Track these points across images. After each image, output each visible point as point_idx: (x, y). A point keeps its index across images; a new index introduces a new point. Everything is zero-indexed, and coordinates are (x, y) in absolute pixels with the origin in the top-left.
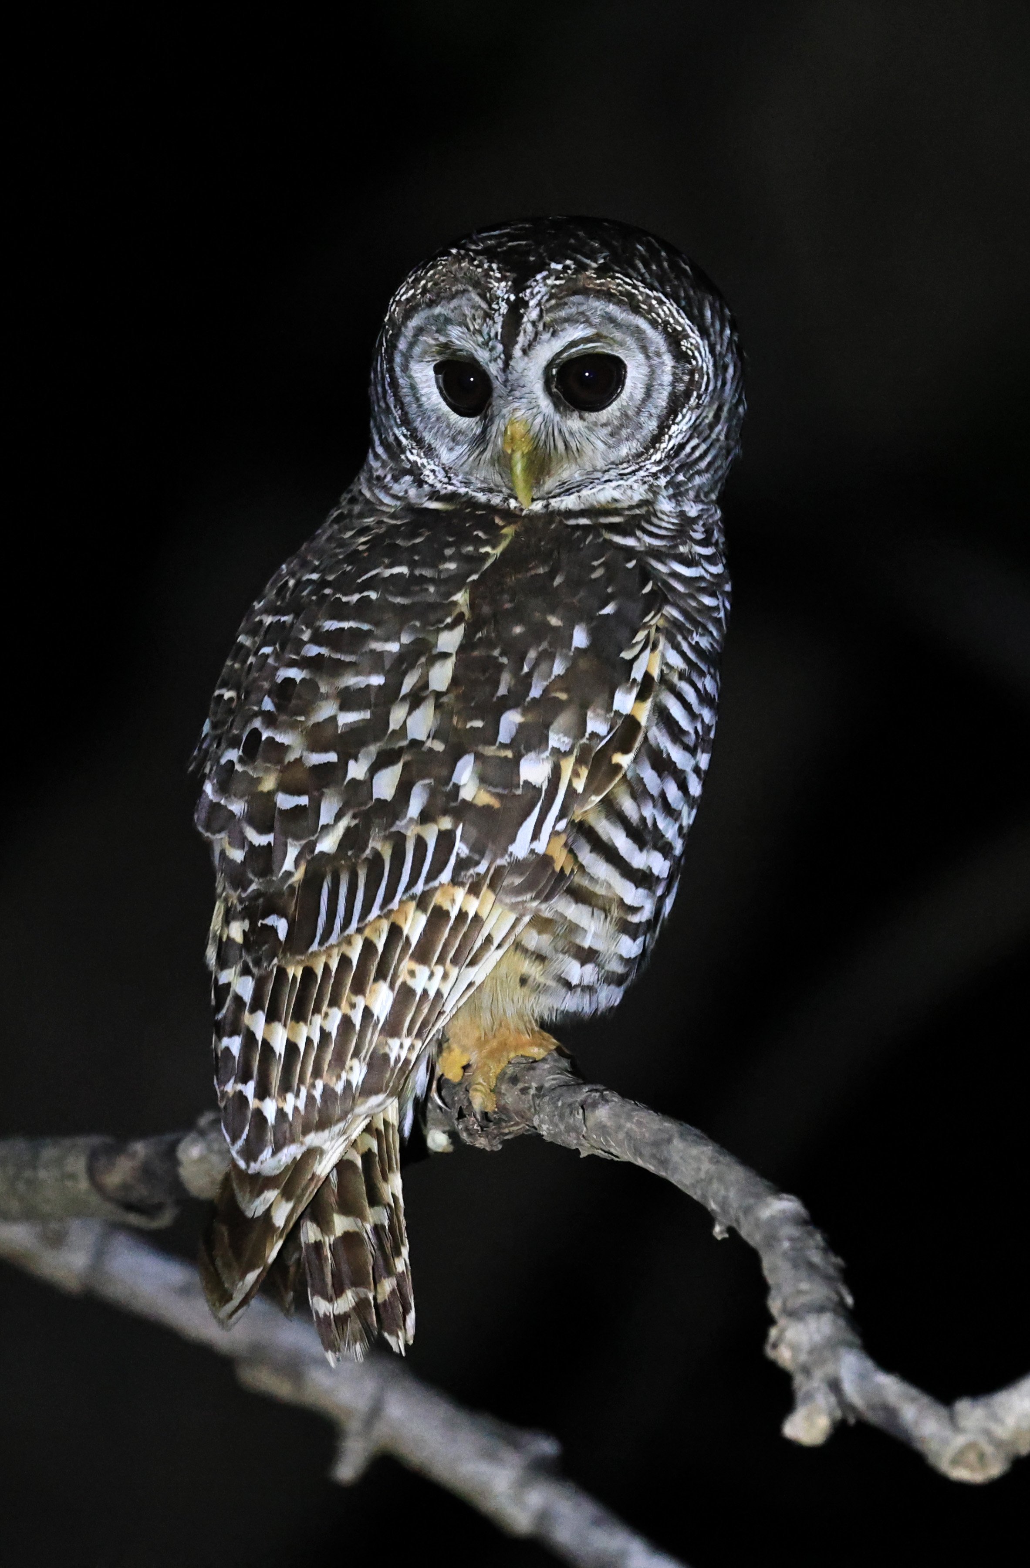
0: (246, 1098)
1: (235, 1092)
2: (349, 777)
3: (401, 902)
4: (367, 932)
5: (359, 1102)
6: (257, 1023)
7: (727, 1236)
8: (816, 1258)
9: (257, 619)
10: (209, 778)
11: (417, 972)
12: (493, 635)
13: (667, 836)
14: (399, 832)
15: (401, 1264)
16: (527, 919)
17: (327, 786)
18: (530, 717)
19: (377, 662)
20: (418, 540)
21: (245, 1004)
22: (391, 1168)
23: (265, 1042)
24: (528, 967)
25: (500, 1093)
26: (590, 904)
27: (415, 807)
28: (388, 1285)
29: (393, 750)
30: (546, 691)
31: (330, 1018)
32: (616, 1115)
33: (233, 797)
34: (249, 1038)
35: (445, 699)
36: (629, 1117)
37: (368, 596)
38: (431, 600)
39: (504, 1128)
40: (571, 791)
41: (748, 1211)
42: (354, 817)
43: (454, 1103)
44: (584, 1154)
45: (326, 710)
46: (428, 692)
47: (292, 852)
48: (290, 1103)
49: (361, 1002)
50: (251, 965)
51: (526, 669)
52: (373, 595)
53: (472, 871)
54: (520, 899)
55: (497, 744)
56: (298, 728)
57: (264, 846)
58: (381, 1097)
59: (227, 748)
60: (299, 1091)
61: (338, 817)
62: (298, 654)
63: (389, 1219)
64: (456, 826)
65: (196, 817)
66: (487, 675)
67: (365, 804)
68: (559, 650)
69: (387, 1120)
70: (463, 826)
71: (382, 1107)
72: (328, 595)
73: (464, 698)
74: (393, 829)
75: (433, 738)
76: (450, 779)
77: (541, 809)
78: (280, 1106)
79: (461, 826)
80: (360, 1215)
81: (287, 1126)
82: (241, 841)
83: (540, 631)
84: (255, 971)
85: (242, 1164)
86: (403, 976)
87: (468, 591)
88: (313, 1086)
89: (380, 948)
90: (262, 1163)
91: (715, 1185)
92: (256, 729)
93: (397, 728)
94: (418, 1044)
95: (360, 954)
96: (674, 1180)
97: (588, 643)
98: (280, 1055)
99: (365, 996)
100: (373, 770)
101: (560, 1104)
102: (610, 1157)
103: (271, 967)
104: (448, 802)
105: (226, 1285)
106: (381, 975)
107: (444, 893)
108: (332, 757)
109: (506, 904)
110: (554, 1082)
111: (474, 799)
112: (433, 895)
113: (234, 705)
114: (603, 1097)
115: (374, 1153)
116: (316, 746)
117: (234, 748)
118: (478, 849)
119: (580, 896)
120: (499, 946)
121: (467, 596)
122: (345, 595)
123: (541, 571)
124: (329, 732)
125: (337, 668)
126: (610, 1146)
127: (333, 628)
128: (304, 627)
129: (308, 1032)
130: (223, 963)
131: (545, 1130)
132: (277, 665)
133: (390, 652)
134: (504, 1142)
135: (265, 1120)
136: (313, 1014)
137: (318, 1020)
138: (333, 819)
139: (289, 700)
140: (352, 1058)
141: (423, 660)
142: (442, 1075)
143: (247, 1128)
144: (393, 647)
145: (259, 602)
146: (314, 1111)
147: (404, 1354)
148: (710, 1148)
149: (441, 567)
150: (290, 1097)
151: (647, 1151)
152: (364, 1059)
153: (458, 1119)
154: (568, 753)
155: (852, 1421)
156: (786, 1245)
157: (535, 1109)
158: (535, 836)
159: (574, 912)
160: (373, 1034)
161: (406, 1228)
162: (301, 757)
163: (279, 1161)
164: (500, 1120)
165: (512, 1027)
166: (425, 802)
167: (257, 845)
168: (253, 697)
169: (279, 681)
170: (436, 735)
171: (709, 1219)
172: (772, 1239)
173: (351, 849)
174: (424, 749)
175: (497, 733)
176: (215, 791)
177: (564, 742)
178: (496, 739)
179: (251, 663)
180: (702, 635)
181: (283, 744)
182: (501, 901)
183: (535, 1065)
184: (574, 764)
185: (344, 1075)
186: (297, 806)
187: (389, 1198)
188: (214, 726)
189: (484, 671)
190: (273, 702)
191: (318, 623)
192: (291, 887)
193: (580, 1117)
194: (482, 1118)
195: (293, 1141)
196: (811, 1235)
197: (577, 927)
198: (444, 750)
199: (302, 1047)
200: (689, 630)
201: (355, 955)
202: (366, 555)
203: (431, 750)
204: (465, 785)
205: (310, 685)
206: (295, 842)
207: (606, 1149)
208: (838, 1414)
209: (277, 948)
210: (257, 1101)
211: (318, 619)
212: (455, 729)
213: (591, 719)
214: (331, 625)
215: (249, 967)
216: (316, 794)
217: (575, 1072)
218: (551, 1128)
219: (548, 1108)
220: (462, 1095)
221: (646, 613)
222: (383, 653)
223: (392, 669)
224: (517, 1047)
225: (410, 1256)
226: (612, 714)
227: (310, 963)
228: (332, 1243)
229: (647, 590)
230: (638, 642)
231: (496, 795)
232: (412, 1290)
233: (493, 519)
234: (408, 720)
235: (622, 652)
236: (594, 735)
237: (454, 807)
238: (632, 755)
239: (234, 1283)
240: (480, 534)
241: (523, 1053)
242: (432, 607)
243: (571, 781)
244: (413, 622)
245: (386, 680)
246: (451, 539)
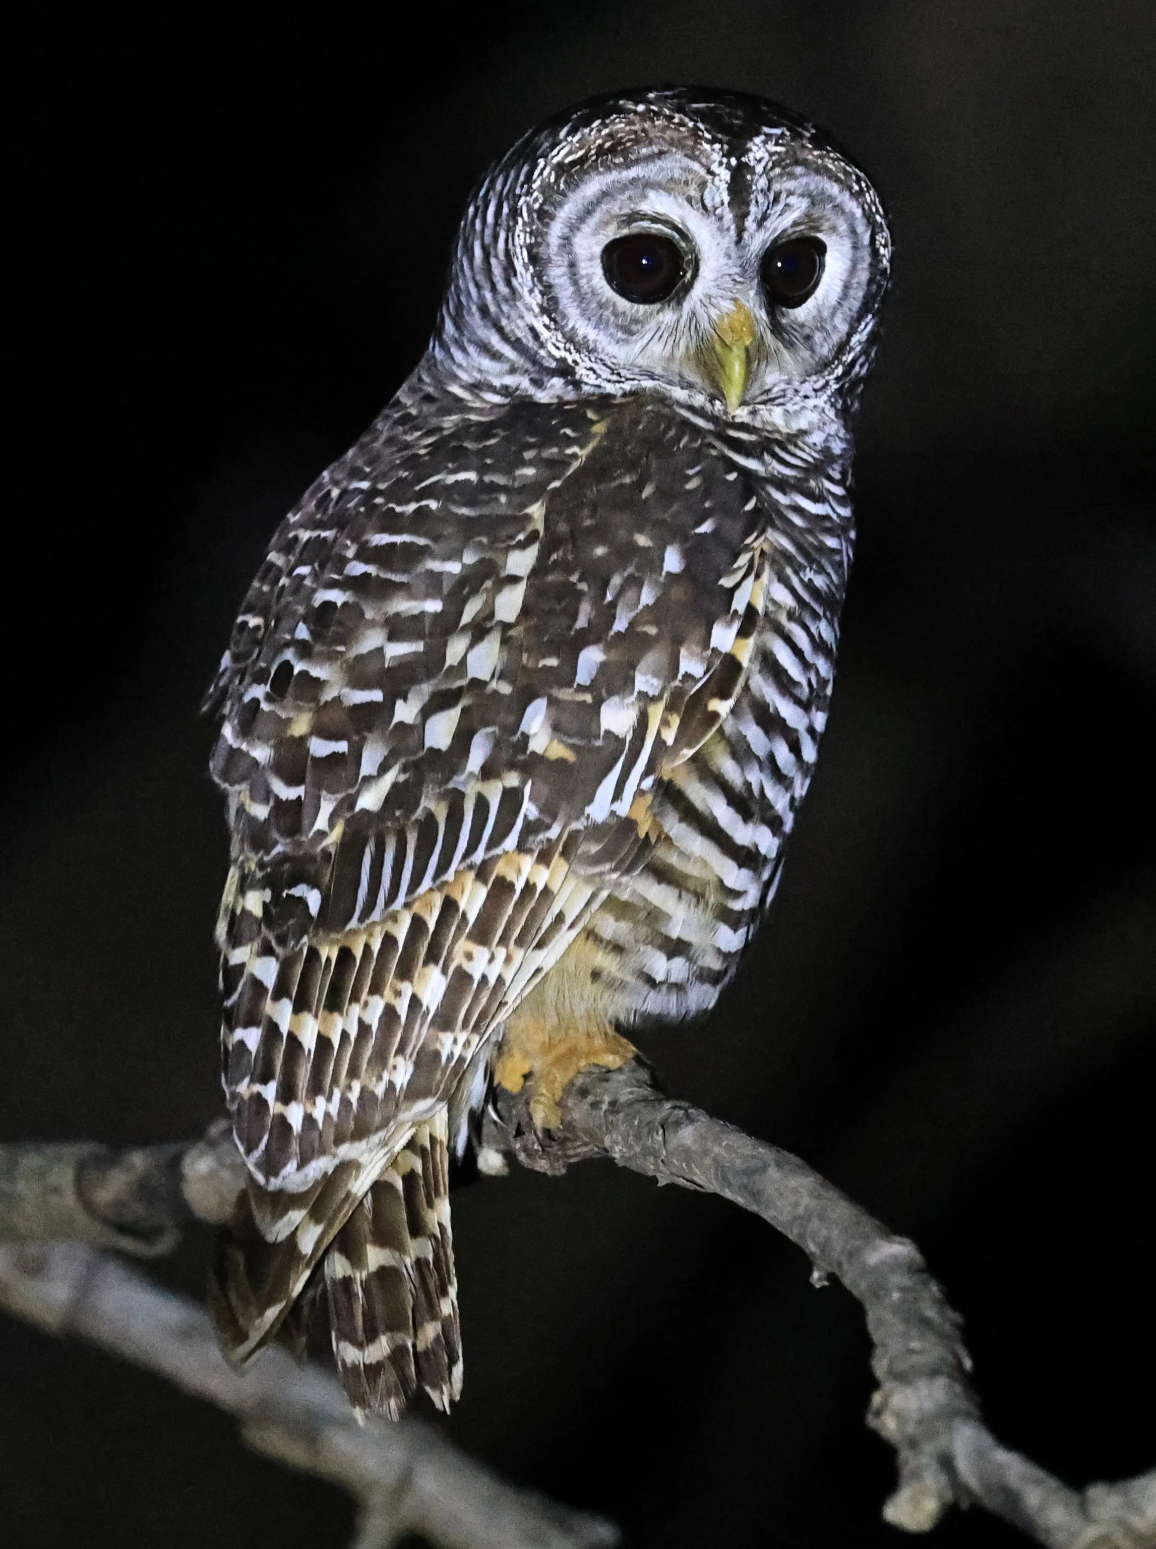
0: (264, 1100)
1: (251, 1093)
2: (396, 720)
3: (457, 872)
4: (416, 907)
5: (403, 1107)
6: (282, 1012)
7: (826, 1283)
8: (931, 1312)
9: (292, 534)
10: (229, 719)
11: (475, 954)
12: (571, 556)
14: (456, 790)
15: (447, 1306)
16: (600, 898)
17: (370, 730)
18: (615, 655)
19: (434, 584)
20: (492, 442)
21: (266, 990)
22: (437, 1194)
23: (292, 1037)
24: (600, 958)
25: (566, 1106)
26: (677, 886)
27: (475, 759)
28: (431, 1330)
29: (449, 690)
30: (632, 624)
31: (370, 1008)
32: (703, 1138)
33: (256, 740)
34: (272, 1030)
35: (512, 633)
36: (718, 1141)
37: (427, 506)
38: (500, 512)
39: (569, 1149)
40: (659, 743)
41: (852, 1254)
42: (404, 769)
43: (511, 1117)
44: (662, 1183)
45: (371, 640)
46: (493, 623)
47: (327, 807)
48: (320, 1108)
49: (407, 989)
50: (273, 943)
51: (609, 598)
52: (433, 505)
53: (541, 837)
54: (595, 870)
55: (575, 686)
56: (336, 659)
57: (292, 801)
58: (428, 1102)
59: (250, 685)
60: (331, 1093)
61: (384, 768)
62: (340, 571)
63: (433, 1251)
64: (524, 783)
65: (211, 764)
66: (563, 604)
67: (414, 753)
68: (648, 573)
69: (434, 1134)
70: (533, 782)
71: (429, 1116)
72: (380, 505)
73: (536, 631)
74: (451, 785)
75: (499, 678)
76: (518, 729)
77: (623, 765)
78: (309, 1111)
79: (530, 783)
80: (399, 1247)
82: (265, 794)
83: (626, 552)
84: (279, 950)
86: (458, 959)
87: (545, 503)
88: (349, 1088)
89: (432, 926)
90: (284, 1177)
91: (815, 1224)
92: (286, 662)
93: (455, 663)
94: (475, 1040)
95: (408, 933)
96: (767, 1215)
97: (683, 567)
98: (309, 1051)
99: (412, 982)
100: (426, 713)
102: (693, 1187)
103: (299, 946)
104: (515, 755)
105: (241, 1321)
106: (432, 957)
107: (508, 862)
108: (377, 696)
109: (583, 877)
110: (630, 1096)
111: (545, 750)
112: (496, 864)
113: (261, 632)
114: (687, 1116)
115: (418, 1175)
116: (359, 682)
117: (259, 684)
118: (549, 811)
119: (665, 875)
121: (543, 508)
122: (399, 503)
123: (627, 480)
124: (372, 668)
125: (386, 589)
126: (695, 1174)
127: (383, 542)
128: (349, 542)
129: (343, 1024)
130: (236, 939)
131: (616, 1152)
132: (314, 586)
133: (450, 573)
134: (570, 1167)
135: (289, 1127)
136: (350, 1003)
137: (355, 1009)
138: (376, 772)
139: (328, 626)
140: (395, 1055)
141: (488, 584)
142: (500, 1086)
143: (266, 1136)
144: (454, 568)
145: (294, 514)
146: (349, 1118)
148: (812, 1179)
149: (516, 473)
150: (320, 1100)
151: (737, 1181)
152: (410, 1057)
153: (515, 1136)
154: (658, 699)
156: (896, 1296)
157: (607, 1128)
158: (618, 795)
159: (656, 894)
160: (421, 1027)
161: (455, 1263)
162: (340, 695)
163: (306, 1176)
164: (566, 1139)
165: (582, 1028)
166: (487, 757)
167: (284, 799)
168: (283, 624)
169: (317, 604)
170: (502, 676)
171: (805, 1263)
172: (879, 1290)
173: (399, 808)
174: (487, 691)
175: (575, 673)
176: (236, 735)
177: (652, 685)
178: (573, 682)
179: (284, 585)
180: (817, 573)
181: (318, 679)
182: (576, 872)
183: (608, 1075)
184: (665, 710)
185: (386, 1076)
186: (334, 754)
187: (435, 1229)
188: (236, 659)
189: (560, 599)
190: (309, 629)
192: (326, 848)
193: (660, 1138)
194: (544, 1137)
195: (323, 1151)
196: (925, 1284)
197: (661, 912)
198: (511, 694)
199: (336, 1041)
200: (800, 563)
201: (401, 933)
202: (427, 458)
203: (496, 692)
204: (535, 734)
205: (352, 609)
206: (330, 796)
207: (690, 1176)
208: (949, 1496)
209: (306, 923)
210: (279, 1104)
211: (367, 532)
212: (524, 668)
213: (685, 657)
214: (380, 539)
215: (271, 946)
216: (355, 738)
217: (655, 1084)
218: (624, 1150)
219: (622, 1128)
220: (521, 1106)
221: (747, 534)
222: (441, 574)
223: (450, 594)
224: (588, 1055)
225: (458, 1298)
226: (709, 652)
227: (347, 944)
228: (364, 1279)
229: (749, 506)
230: (739, 568)
231: (573, 747)
232: (459, 1339)
233: (585, 413)
234: (469, 656)
235: (720, 578)
236: (688, 676)
237: (524, 761)
238: (730, 703)
239: (251, 1320)
240: (569, 432)
241: (596, 1062)
242: (504, 520)
243: (659, 733)
244: (478, 539)
245: (444, 605)
246: (532, 440)
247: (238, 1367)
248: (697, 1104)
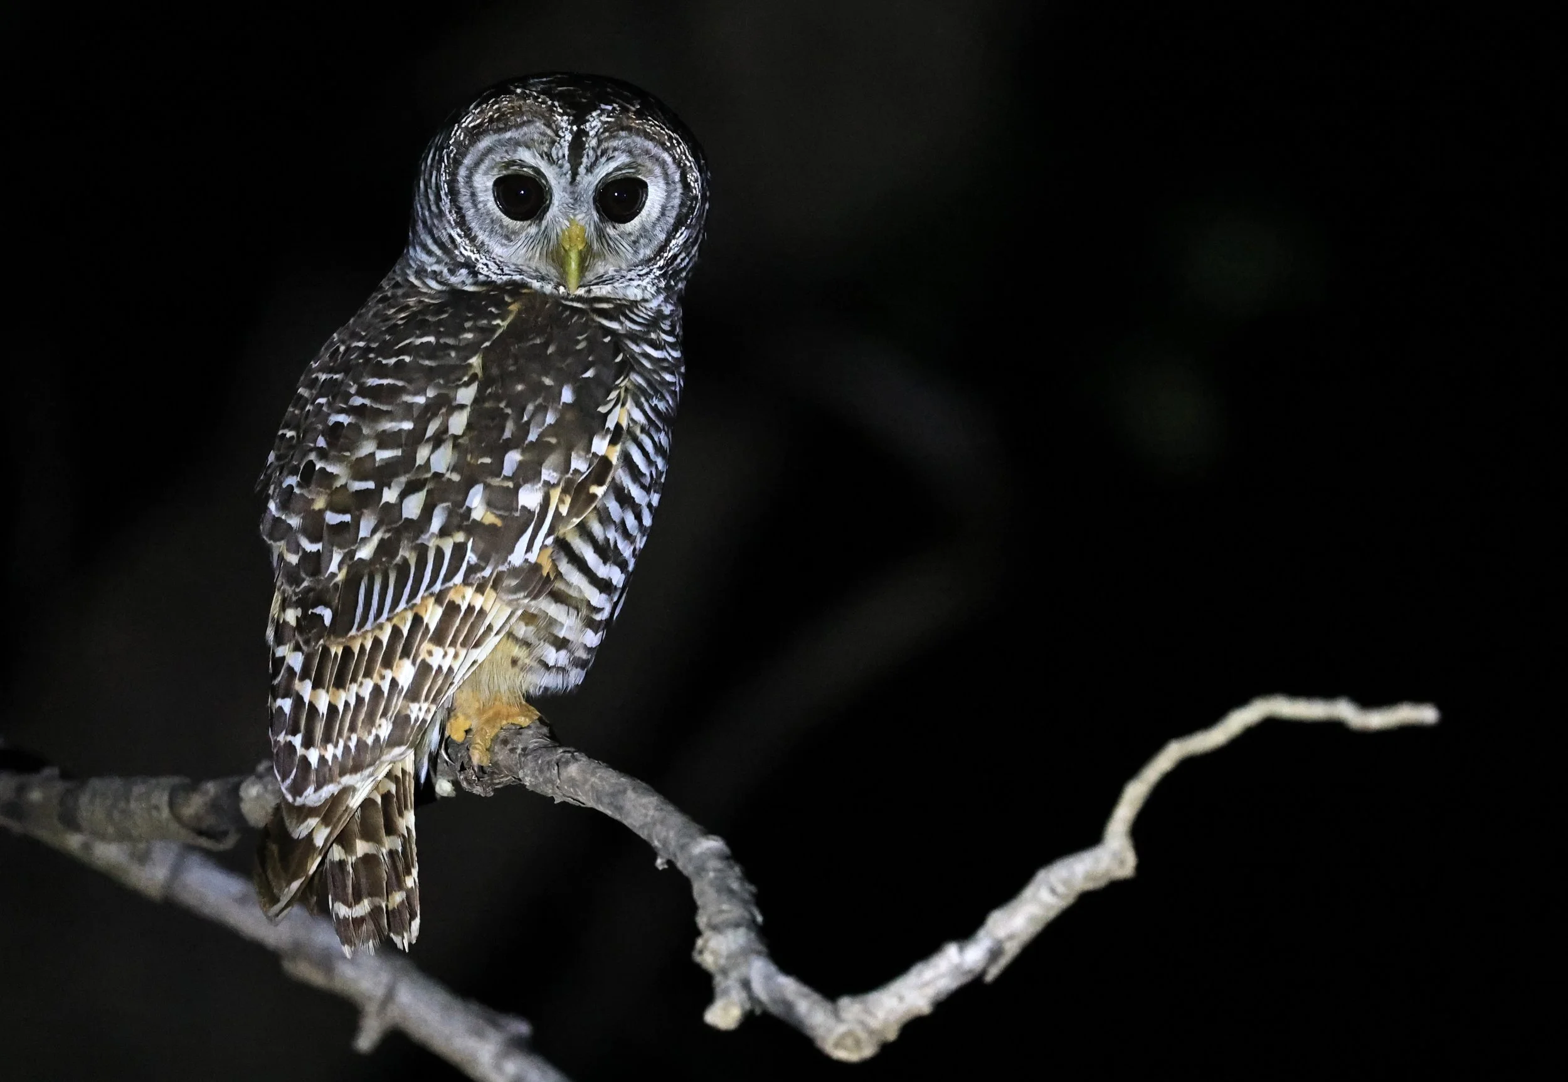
0: (294, 747)
1: (286, 741)
2: (383, 501)
3: (423, 598)
4: (395, 621)
5: (385, 752)
6: (305, 689)
7: (666, 867)
8: (735, 886)
9: (314, 376)
10: (272, 498)
11: (434, 653)
12: (500, 391)
13: (624, 555)
14: (422, 544)
15: (411, 881)
16: (519, 612)
17: (366, 508)
18: (528, 456)
19: (408, 411)
20: (444, 316)
21: (296, 673)
22: (406, 807)
23: (311, 703)
24: (517, 651)
25: (493, 751)
26: (566, 605)
27: (436, 525)
28: (398, 897)
29: (419, 480)
30: (541, 436)
31: (364, 686)
32: (584, 772)
33: (292, 514)
34: (299, 700)
35: (460, 441)
36: (593, 774)
37: (403, 360)
38: (452, 363)
39: (496, 779)
40: (557, 514)
41: (683, 847)
42: (385, 532)
43: (457, 759)
44: (557, 801)
45: (367, 448)
46: (448, 436)
47: (337, 557)
48: (330, 752)
49: (389, 674)
50: (301, 643)
51: (525, 418)
52: (407, 359)
53: (479, 575)
54: (515, 597)
55: (502, 477)
56: (345, 461)
57: (314, 553)
58: (403, 748)
59: (287, 476)
60: (337, 742)
61: (374, 532)
62: (346, 403)
63: (402, 846)
64: (467, 540)
65: (261, 527)
66: (495, 422)
67: (397, 522)
68: (551, 403)
69: (405, 769)
70: (474, 539)
71: (403, 757)
72: (371, 358)
74: (419, 541)
75: (452, 471)
76: (464, 504)
77: (533, 530)
78: (322, 754)
79: (471, 540)
80: (379, 842)
81: (327, 769)
82: (296, 548)
83: (537, 389)
84: (305, 648)
85: (290, 798)
86: (423, 655)
87: (481, 356)
88: (349, 738)
89: (405, 633)
90: (306, 797)
91: (659, 827)
92: (311, 461)
93: (422, 463)
94: (433, 708)
95: (390, 637)
96: (627, 822)
97: (573, 400)
98: (323, 714)
99: (392, 670)
100: (403, 495)
101: (540, 762)
102: (578, 804)
103: (318, 646)
104: (462, 521)
105: (275, 892)
106: (406, 654)
107: (456, 592)
108: (371, 485)
109: (504, 601)
110: (536, 744)
111: (482, 519)
112: (448, 593)
113: (295, 441)
114: (573, 756)
115: (393, 795)
116: (359, 473)
117: (293, 475)
118: (484, 558)
119: (558, 597)
120: (497, 634)
121: (480, 361)
122: (385, 358)
123: (538, 341)
124: (368, 465)
125: (378, 415)
126: (578, 795)
127: (375, 384)
128: (352, 384)
129: (347, 696)
130: (280, 640)
131: (527, 781)
132: (329, 412)
133: (417, 403)
134: (495, 790)
135: (309, 764)
136: (351, 683)
137: (354, 688)
138: (370, 533)
139: (338, 438)
140: (381, 717)
141: (444, 410)
142: (449, 737)
143: (295, 770)
144: (421, 400)
145: (316, 363)
146: (349, 758)
147: (407, 950)
148: (656, 798)
149: (461, 337)
150: (330, 747)
151: (606, 800)
152: (390, 719)
153: (460, 771)
154: (554, 486)
155: (758, 1011)
156: (711, 874)
157: (521, 766)
158: (529, 548)
159: (554, 610)
160: (397, 700)
161: (417, 854)
162: (346, 484)
163: (321, 796)
164: (493, 773)
165: (505, 699)
166: (443, 523)
167: (309, 551)
168: (308, 436)
169: (331, 424)
170: (454, 468)
171: (652, 854)
172: (701, 870)
173: (384, 556)
174: (444, 479)
175: (503, 468)
176: (278, 509)
177: (553, 477)
178: (501, 474)
179: (309, 410)
180: (660, 400)
181: (332, 473)
182: (501, 599)
183: (521, 730)
184: (561, 493)
185: (374, 731)
186: (342, 522)
187: (403, 830)
188: (278, 458)
189: (493, 419)
190: (326, 440)
191: (363, 380)
192: (336, 585)
193: (555, 772)
194: (479, 770)
195: (331, 781)
196: (731, 867)
197: (556, 621)
198: (461, 480)
199: (341, 708)
200: (650, 394)
201: (385, 637)
202: (403, 327)
203: (449, 480)
204: (476, 508)
205: (355, 428)
206: (339, 550)
207: (575, 797)
208: (748, 1006)
209: (322, 632)
210: (303, 749)
211: (364, 377)
212: (469, 464)
213: (574, 458)
214: (373, 382)
215: (300, 645)
216: (357, 513)
217: (552, 736)
218: (532, 780)
219: (531, 765)
220: (464, 753)
221: (619, 378)
222: (413, 404)
223: (419, 417)
224: (508, 717)
225: (419, 877)
226: (591, 455)
227: (349, 644)
228: (354, 862)
229: (618, 359)
230: (611, 400)
231: (499, 516)
232: (418, 902)
233: (504, 298)
234: (431, 458)
235: (598, 407)
236: (576, 471)
237: (467, 525)
238: (604, 488)
239: (281, 890)
240: (493, 310)
241: (513, 722)
242: (454, 368)
243: (557, 507)
244: (437, 381)
245: (414, 425)
246: (470, 315)
247: (272, 920)
248: (579, 750)
